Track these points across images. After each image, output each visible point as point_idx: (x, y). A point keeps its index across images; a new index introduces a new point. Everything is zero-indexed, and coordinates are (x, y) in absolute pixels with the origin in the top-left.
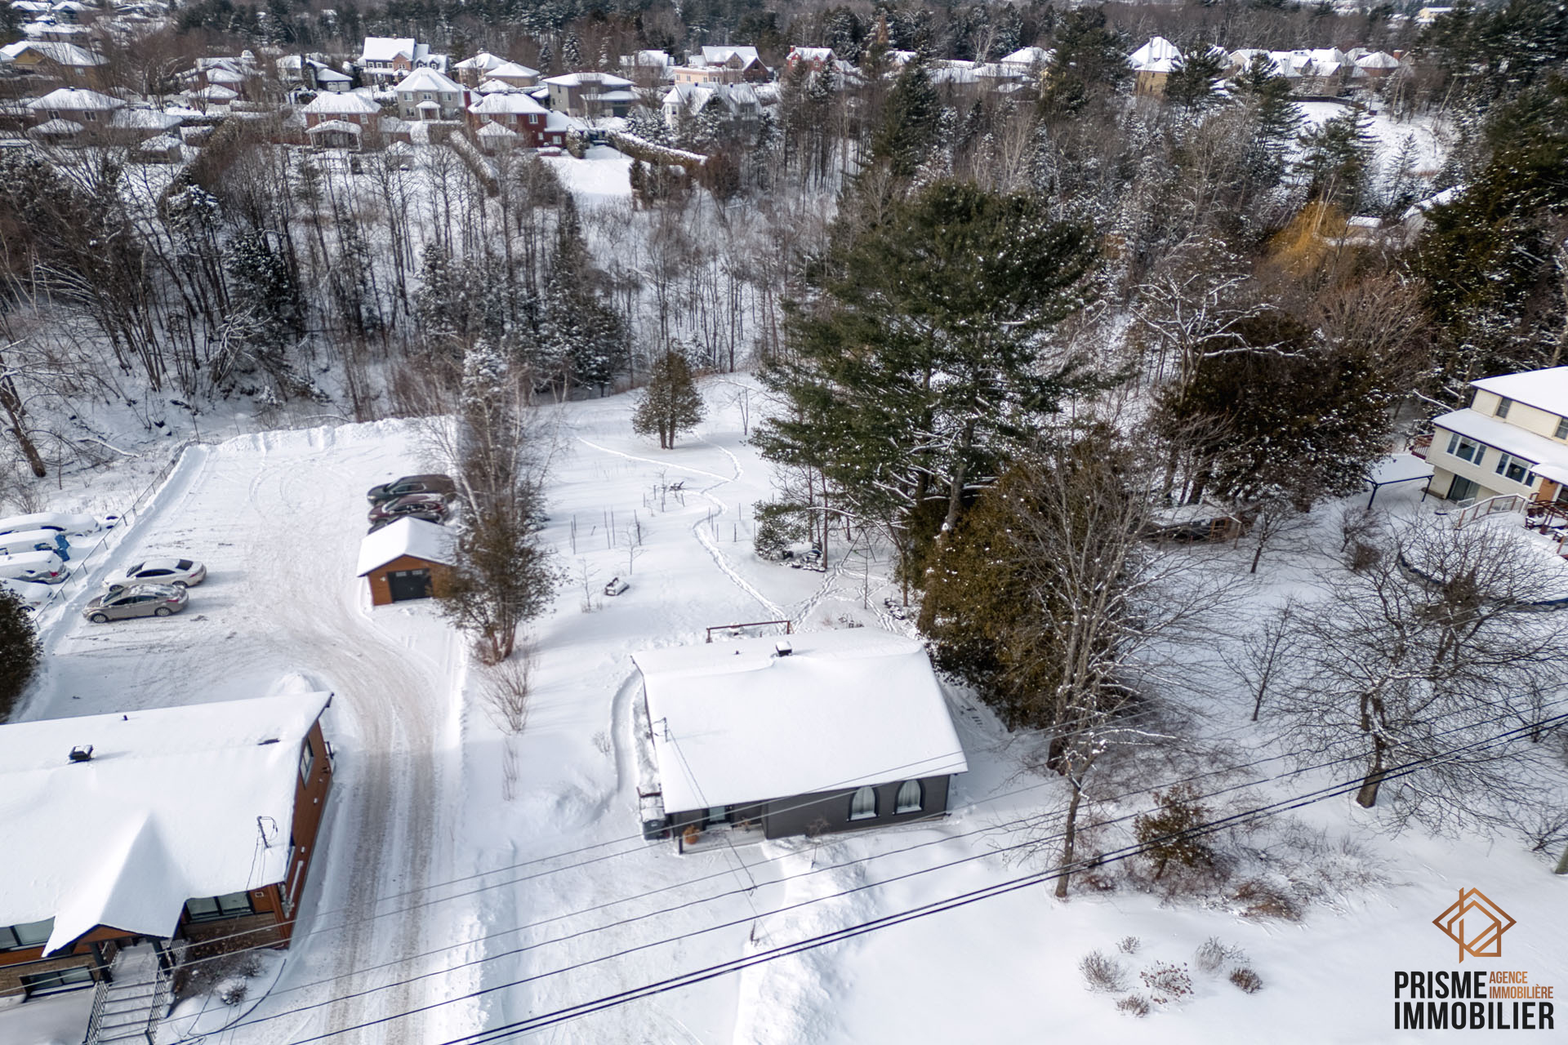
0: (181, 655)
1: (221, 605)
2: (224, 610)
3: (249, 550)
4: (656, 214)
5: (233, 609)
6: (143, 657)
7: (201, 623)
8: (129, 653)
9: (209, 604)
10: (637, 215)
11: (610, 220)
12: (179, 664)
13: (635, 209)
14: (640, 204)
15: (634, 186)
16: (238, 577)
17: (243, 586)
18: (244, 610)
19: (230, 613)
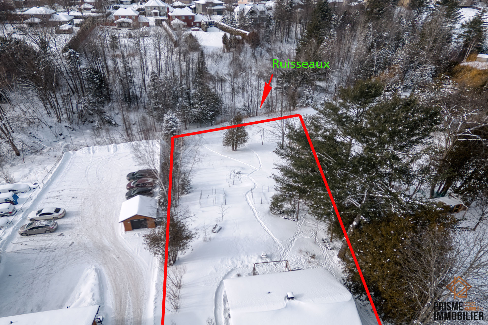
0: (53, 253)
1: (70, 228)
2: (71, 230)
3: (83, 201)
4: (231, 54)
5: (74, 230)
6: (38, 254)
7: (61, 237)
8: (33, 252)
9: (66, 227)
10: (225, 54)
11: (215, 57)
12: (51, 258)
13: (224, 52)
14: (226, 50)
15: (224, 43)
16: (77, 214)
17: (78, 218)
18: (78, 231)
19: (72, 232)
